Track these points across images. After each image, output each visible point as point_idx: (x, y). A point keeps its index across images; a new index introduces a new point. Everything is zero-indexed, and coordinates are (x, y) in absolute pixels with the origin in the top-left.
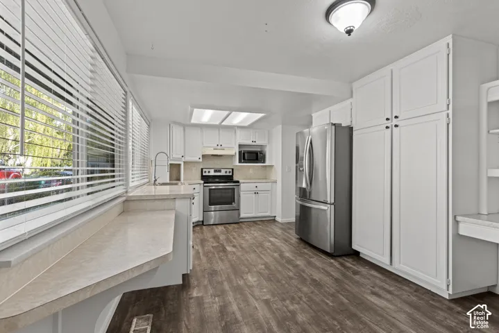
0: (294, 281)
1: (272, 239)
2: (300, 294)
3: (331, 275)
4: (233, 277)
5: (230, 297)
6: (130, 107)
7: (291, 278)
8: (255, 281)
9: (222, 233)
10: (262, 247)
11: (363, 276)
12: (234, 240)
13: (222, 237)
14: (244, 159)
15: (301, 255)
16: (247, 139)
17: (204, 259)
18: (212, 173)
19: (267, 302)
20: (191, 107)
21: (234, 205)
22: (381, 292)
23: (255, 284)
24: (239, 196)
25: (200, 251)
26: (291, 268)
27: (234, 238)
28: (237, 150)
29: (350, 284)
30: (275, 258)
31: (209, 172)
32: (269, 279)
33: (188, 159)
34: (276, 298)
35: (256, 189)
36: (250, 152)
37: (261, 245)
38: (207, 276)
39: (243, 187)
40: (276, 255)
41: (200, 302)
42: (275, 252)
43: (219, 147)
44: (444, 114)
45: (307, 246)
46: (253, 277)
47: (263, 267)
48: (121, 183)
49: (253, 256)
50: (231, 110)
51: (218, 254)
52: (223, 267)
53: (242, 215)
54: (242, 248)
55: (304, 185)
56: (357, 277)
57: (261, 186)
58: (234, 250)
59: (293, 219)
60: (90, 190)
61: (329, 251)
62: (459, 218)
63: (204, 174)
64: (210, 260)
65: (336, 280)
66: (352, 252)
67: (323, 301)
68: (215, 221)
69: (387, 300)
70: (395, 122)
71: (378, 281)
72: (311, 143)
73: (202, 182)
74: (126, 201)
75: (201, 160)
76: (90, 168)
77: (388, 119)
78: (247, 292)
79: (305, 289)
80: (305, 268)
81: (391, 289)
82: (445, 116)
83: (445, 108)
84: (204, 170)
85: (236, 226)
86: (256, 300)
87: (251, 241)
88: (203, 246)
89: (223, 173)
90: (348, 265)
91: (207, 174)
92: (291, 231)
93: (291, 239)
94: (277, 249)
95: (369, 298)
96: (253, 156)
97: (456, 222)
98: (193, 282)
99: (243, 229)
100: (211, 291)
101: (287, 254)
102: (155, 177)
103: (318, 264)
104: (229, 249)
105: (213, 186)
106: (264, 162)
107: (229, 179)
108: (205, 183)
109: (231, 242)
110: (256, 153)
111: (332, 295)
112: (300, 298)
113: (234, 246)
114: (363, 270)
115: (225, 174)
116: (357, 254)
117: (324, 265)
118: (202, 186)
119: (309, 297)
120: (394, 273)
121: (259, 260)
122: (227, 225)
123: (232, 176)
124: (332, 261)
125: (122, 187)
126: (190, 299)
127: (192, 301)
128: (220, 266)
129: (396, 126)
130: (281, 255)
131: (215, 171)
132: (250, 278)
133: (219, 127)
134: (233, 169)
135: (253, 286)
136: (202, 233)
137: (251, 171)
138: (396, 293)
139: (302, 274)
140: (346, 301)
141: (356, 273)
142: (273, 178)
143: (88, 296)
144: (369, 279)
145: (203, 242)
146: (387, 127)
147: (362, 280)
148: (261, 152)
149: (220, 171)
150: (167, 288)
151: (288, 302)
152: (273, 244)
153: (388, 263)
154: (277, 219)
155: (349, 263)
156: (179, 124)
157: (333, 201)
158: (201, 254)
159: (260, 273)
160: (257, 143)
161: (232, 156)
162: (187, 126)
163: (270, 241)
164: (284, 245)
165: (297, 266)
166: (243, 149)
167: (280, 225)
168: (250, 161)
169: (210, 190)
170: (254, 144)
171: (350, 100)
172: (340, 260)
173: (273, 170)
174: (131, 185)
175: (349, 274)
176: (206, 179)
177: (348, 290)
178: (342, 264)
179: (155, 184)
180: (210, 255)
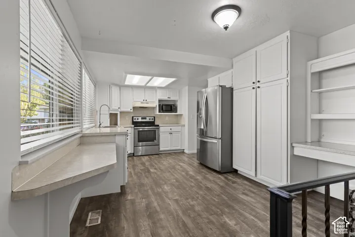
0: (194, 188)
1: (181, 164)
2: (197, 195)
3: (219, 185)
4: (154, 187)
5: (153, 199)
6: (84, 73)
7: (192, 187)
8: (169, 189)
9: (147, 161)
10: (175, 169)
11: (238, 184)
12: (156, 165)
13: (147, 164)
14: (162, 109)
15: (200, 173)
16: (164, 96)
17: (135, 177)
18: (140, 120)
19: (176, 201)
20: (125, 73)
21: (155, 142)
22: (248, 193)
23: (169, 191)
24: (159, 136)
25: (132, 172)
26: (193, 180)
27: (156, 164)
28: (157, 104)
29: (230, 189)
30: (183, 176)
31: (138, 119)
32: (178, 188)
33: (123, 109)
34: (183, 198)
35: (170, 131)
36: (167, 105)
37: (174, 168)
38: (137, 187)
39: (162, 129)
40: (183, 173)
41: (133, 202)
42: (183, 172)
43: (145, 101)
44: (286, 80)
45: (204, 168)
46: (168, 186)
47: (174, 181)
48: (78, 125)
49: (168, 174)
50: (153, 75)
51: (145, 174)
52: (148, 182)
53: (161, 149)
54: (160, 169)
55: (202, 127)
56: (234, 185)
57: (174, 129)
58: (155, 171)
59: (196, 151)
60: (62, 127)
61: (218, 170)
62: (294, 145)
63: (134, 121)
64: (139, 178)
65: (222, 187)
66: (233, 170)
67: (211, 199)
68: (142, 153)
69: (251, 197)
70: (258, 84)
71: (247, 187)
72: (207, 98)
73: (133, 126)
74: (82, 137)
75: (132, 111)
76: (61, 118)
77: (254, 83)
78: (164, 195)
79: (201, 193)
80: (202, 181)
81: (255, 191)
82: (286, 81)
83: (286, 76)
84: (134, 118)
85: (157, 156)
86: (169, 199)
87: (167, 165)
88: (134, 169)
89: (147, 120)
90: (230, 178)
91: (136, 120)
92: (194, 159)
93: (194, 163)
94: (184, 170)
95: (241, 196)
96: (168, 107)
97: (293, 147)
98: (128, 190)
99: (162, 158)
100: (140, 195)
101: (191, 173)
102: (100, 122)
103: (211, 178)
104: (152, 170)
105: (141, 129)
106: (176, 112)
107: (152, 124)
108: (135, 127)
109: (153, 166)
110: (171, 106)
111: (218, 196)
112: (198, 198)
113: (155, 169)
114: (239, 181)
115: (149, 120)
116: (236, 171)
117: (215, 179)
118: (133, 129)
119: (203, 197)
120: (258, 182)
121: (172, 177)
122: (151, 156)
123: (154, 122)
124: (220, 176)
125: (79, 128)
126: (126, 200)
127: (128, 201)
128: (146, 181)
129: (259, 87)
130: (187, 173)
131: (142, 118)
132: (166, 187)
133: (145, 88)
134: (154, 117)
135: (168, 192)
136: (134, 161)
137: (167, 118)
138: (257, 193)
139: (200, 184)
140: (226, 198)
141: (234, 182)
142: (183, 123)
143: (70, 183)
144: (242, 186)
145: (134, 167)
146: (253, 88)
147: (238, 187)
148: (174, 105)
149: (145, 118)
150: (111, 195)
151: (190, 200)
152: (181, 167)
153: (254, 175)
154: (185, 151)
155: (230, 177)
156: (116, 85)
157: (220, 137)
158: (133, 174)
159: (172, 185)
160: (172, 99)
161: (154, 108)
162: (122, 86)
163: (179, 165)
164: (189, 167)
165: (197, 179)
166: (161, 103)
167: (187, 155)
168: (167, 111)
169: (139, 131)
170: (169, 99)
171: (232, 70)
172: (225, 175)
173: (182, 117)
174: (84, 127)
175: (230, 183)
176: (136, 124)
177: (227, 192)
178: (226, 178)
179: (100, 127)
180: (139, 174)
